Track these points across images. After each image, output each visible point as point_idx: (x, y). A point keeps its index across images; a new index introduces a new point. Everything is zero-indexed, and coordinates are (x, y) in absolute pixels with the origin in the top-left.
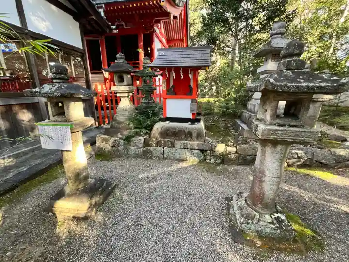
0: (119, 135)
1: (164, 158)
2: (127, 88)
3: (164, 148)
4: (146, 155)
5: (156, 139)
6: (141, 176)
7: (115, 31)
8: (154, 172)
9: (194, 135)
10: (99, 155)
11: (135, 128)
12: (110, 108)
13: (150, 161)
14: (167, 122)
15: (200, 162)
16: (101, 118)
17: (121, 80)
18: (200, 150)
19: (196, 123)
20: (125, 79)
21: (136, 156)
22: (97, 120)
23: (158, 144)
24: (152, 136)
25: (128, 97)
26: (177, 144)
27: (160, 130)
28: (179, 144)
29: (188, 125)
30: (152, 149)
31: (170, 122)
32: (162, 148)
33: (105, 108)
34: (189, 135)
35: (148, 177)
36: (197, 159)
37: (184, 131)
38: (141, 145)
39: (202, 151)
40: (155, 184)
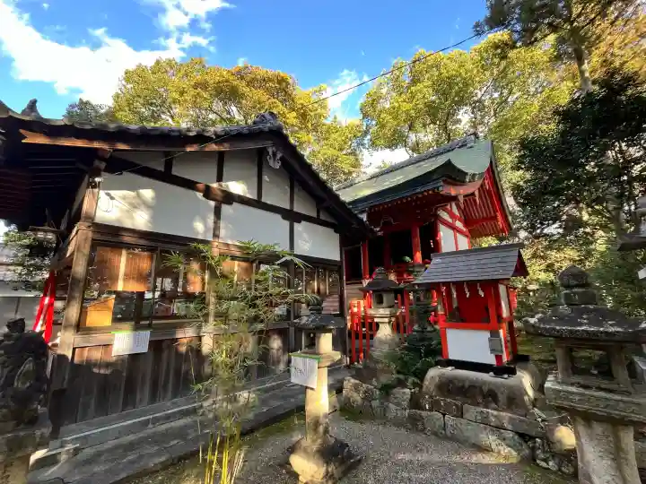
0: (374, 382)
1: (446, 438)
2: (387, 312)
3: (444, 415)
4: (415, 424)
5: (431, 397)
6: (401, 456)
7: (380, 234)
8: (423, 457)
9: (502, 398)
10: (345, 410)
11: (398, 372)
12: (368, 336)
13: (420, 438)
14: (450, 368)
15: (523, 460)
16: (354, 351)
17: (380, 301)
18: (517, 433)
19: (506, 376)
20: (385, 299)
21: (398, 423)
22: (348, 354)
23: (435, 406)
24: (424, 389)
25: (389, 323)
26: (467, 411)
27: (437, 379)
28: (472, 411)
29: (488, 377)
30: (424, 414)
31: (457, 368)
32: (441, 416)
33: (361, 336)
34: (490, 396)
35: (411, 462)
36: (514, 453)
37: (481, 388)
38: (405, 404)
39: (523, 436)
40: (421, 476)
